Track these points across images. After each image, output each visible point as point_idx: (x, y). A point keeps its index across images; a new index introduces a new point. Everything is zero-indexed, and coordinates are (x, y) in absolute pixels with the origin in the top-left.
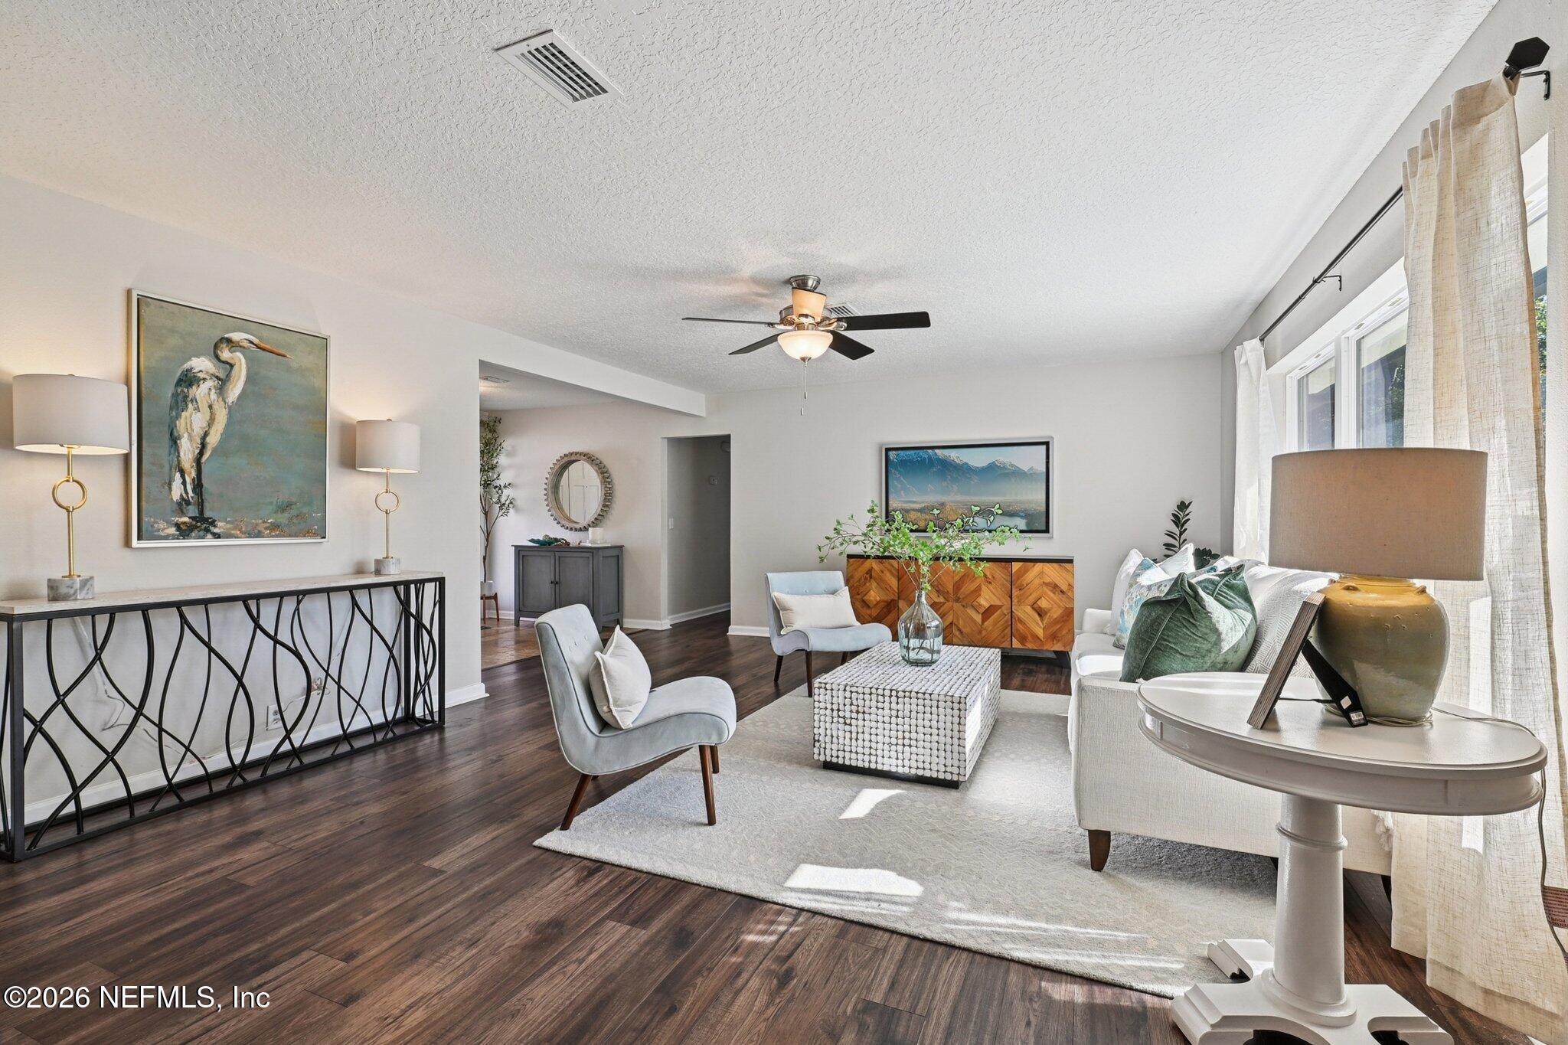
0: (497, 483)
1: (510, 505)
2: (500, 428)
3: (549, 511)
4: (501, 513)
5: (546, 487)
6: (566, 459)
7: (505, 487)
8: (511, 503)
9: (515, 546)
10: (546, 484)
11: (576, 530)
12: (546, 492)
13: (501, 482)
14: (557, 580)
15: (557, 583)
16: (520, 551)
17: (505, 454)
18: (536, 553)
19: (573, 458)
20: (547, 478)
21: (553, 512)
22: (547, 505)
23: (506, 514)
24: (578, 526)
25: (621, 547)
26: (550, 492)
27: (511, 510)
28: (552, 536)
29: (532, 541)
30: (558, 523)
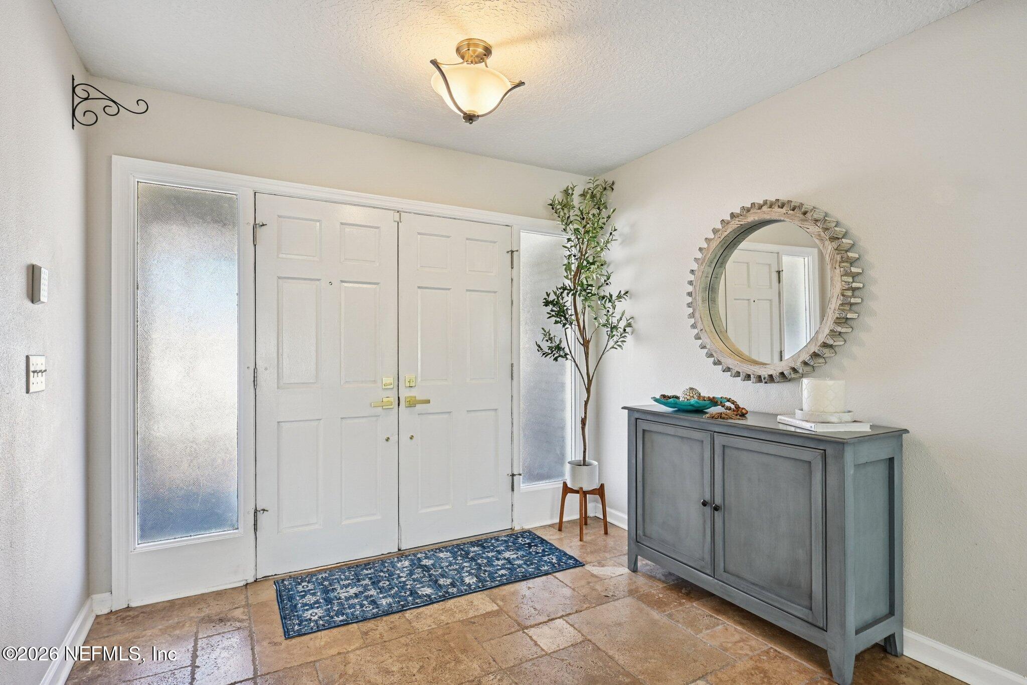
0: (607, 291)
1: (628, 329)
2: (611, 198)
3: (698, 337)
4: (611, 343)
5: (690, 289)
6: (735, 224)
7: (619, 297)
8: (629, 325)
9: (631, 410)
10: (691, 283)
11: (759, 379)
12: (690, 300)
13: (612, 289)
14: (718, 501)
15: (716, 509)
16: (637, 417)
17: (620, 240)
18: (670, 430)
19: (751, 218)
20: (692, 272)
21: (705, 339)
22: (694, 326)
23: (619, 345)
24: (764, 373)
25: (898, 434)
26: (699, 299)
27: (629, 338)
28: (705, 393)
29: (664, 399)
30: (717, 363)
